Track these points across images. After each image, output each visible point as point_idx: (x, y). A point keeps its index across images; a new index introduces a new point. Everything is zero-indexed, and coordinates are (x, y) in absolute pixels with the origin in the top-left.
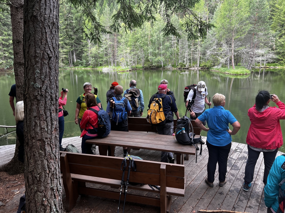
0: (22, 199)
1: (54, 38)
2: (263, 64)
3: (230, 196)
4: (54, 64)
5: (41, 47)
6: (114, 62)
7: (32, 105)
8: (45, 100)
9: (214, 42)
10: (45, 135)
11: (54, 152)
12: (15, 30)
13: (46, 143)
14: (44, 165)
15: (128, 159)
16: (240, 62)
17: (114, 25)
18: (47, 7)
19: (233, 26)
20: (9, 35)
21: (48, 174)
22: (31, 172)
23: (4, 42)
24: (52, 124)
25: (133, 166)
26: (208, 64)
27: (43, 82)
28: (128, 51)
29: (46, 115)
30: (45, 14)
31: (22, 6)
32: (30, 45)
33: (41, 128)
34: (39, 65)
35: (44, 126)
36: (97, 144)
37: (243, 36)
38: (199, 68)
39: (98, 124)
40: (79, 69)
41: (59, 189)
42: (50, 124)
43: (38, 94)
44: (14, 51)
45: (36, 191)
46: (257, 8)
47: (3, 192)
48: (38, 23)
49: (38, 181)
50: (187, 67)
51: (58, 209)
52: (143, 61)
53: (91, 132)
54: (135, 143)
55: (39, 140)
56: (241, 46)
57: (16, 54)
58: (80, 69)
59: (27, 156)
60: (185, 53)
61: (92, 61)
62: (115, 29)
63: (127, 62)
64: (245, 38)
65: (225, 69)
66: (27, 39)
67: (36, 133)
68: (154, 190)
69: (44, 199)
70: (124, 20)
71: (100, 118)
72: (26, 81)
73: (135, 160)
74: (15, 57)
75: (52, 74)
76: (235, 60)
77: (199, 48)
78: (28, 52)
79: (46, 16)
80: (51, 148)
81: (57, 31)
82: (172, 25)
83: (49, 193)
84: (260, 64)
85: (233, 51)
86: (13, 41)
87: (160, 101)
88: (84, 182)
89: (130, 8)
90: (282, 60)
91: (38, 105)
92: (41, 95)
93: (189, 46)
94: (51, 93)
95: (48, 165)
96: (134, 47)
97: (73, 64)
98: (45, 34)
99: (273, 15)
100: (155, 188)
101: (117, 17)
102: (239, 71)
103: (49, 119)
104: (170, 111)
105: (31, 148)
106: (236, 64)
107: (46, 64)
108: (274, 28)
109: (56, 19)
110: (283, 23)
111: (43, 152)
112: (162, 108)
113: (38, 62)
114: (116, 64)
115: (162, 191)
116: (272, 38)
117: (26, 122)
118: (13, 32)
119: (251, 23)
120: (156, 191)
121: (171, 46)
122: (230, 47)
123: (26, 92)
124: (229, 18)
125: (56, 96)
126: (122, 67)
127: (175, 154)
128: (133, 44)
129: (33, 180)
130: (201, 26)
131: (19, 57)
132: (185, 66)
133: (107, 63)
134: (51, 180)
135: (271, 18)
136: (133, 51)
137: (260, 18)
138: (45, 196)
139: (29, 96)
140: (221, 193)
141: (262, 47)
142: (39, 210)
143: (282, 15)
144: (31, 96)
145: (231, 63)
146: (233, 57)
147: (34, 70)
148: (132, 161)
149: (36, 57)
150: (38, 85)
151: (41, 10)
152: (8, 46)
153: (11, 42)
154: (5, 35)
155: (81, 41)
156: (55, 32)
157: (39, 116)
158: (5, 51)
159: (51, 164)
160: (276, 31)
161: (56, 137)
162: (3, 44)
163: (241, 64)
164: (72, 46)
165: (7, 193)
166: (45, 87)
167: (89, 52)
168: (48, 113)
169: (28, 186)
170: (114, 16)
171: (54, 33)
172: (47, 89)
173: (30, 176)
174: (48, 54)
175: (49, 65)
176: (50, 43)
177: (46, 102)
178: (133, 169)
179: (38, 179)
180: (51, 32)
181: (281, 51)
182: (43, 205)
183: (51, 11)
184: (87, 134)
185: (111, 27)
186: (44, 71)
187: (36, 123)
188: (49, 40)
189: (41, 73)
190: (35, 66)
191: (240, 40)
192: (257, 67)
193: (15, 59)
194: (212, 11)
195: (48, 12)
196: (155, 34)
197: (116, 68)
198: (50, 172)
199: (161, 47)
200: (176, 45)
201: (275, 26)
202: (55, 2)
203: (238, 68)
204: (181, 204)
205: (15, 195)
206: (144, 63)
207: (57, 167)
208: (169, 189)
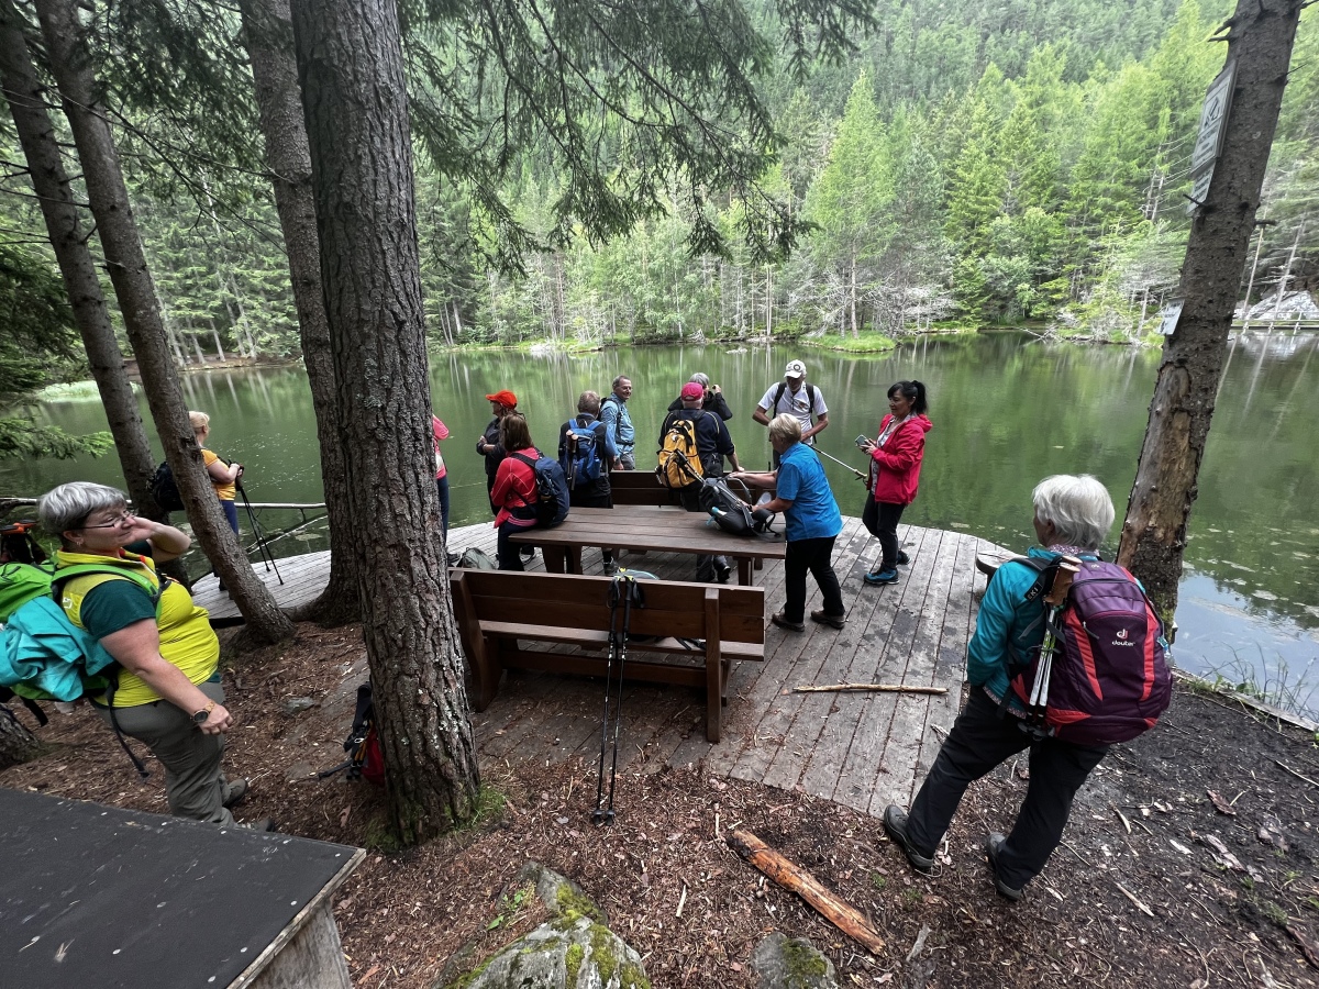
0: (363, 692)
1: (407, 267)
2: (924, 325)
3: (867, 650)
4: (414, 342)
5: (373, 294)
6: (558, 329)
7: (364, 454)
8: (399, 440)
9: (807, 270)
10: (406, 531)
11: (434, 574)
12: (294, 251)
13: (412, 553)
14: (412, 608)
15: (623, 580)
16: (869, 319)
17: (558, 230)
18: (380, 177)
19: (854, 227)
20: (280, 266)
21: (425, 630)
22: (381, 628)
23: (268, 287)
24: (423, 503)
25: (635, 595)
26: (794, 328)
27: (389, 391)
28: (593, 299)
29: (404, 479)
30: (376, 199)
31: (306, 181)
32: (341, 290)
33: (395, 516)
34: (373, 345)
35: (402, 508)
36: (539, 544)
37: (879, 254)
38: (772, 339)
39: (537, 494)
40: (471, 349)
41: (456, 665)
42: (418, 504)
43: (379, 424)
44: (300, 310)
45: (399, 674)
46: (913, 178)
47: (310, 672)
48: (359, 224)
49: (400, 649)
50: (741, 336)
51: (458, 712)
52: (631, 322)
53: (519, 513)
54: (633, 537)
55: (394, 546)
56: (873, 279)
57: (304, 315)
58: (474, 349)
59: (366, 588)
60: (735, 300)
61: (501, 327)
62: (561, 241)
63: (592, 329)
64: (883, 258)
65: (835, 338)
66: (332, 273)
67: (383, 529)
68: (689, 649)
69: (420, 692)
70: (582, 214)
71: (541, 477)
72: (340, 390)
73: (639, 581)
74: (302, 326)
75: (410, 368)
76: (857, 314)
77: (771, 288)
78: (339, 309)
79: (378, 203)
80: (426, 564)
81: (412, 247)
82: (709, 225)
83: (432, 675)
84: (917, 323)
85: (853, 292)
86: (292, 280)
87: (690, 428)
88: (513, 638)
89: (599, 183)
90: (968, 312)
91: (379, 454)
92: (387, 428)
93: (746, 282)
94: (413, 421)
95: (421, 608)
96: (609, 288)
97: (454, 337)
98: (380, 256)
99: (949, 197)
100: (691, 646)
101: (565, 207)
102: (868, 342)
103: (413, 489)
104: (714, 451)
105: (373, 568)
106: (861, 328)
107: (391, 342)
108: (951, 231)
109: (408, 211)
110: (973, 217)
111: (405, 577)
112: (694, 447)
113: (368, 336)
114: (562, 333)
115: (710, 650)
116: (948, 257)
117: (354, 501)
118: (288, 254)
119: (897, 220)
120: (695, 653)
121: (701, 282)
122: (846, 282)
123: (346, 422)
124: (845, 205)
125: (427, 429)
126: (580, 342)
127: (735, 558)
128: (606, 280)
129: (388, 647)
130: (785, 228)
131: (315, 323)
132: (737, 334)
133: (541, 332)
134: (434, 645)
135: (945, 206)
136: (606, 297)
137: (919, 205)
138: (422, 685)
139: (355, 432)
140: (845, 645)
141: (924, 282)
142: (409, 718)
143: (971, 198)
144: (359, 431)
145: (848, 323)
146: (853, 308)
147: (360, 358)
148: (633, 583)
149: (361, 322)
150: (376, 400)
151: (365, 187)
152: (280, 297)
153: (288, 283)
154: (270, 268)
155: (469, 278)
156: (409, 249)
157: (386, 484)
158: (274, 309)
159: (429, 605)
160: (956, 239)
161: (435, 534)
162: (267, 292)
163: (872, 324)
164: (448, 291)
165: (321, 674)
166: (394, 405)
167: (494, 305)
168: (410, 476)
169: (375, 662)
170: (557, 205)
171: (406, 252)
172: (399, 409)
173: (379, 639)
174: (394, 313)
175: (399, 343)
176: (396, 282)
177: (400, 445)
178: (635, 604)
179: (400, 643)
180: (398, 249)
181: (968, 291)
182: (420, 706)
183: (391, 190)
184: (510, 520)
185: (552, 235)
186: (387, 361)
187: (380, 503)
188: (393, 273)
189: (379, 368)
190: (362, 348)
191: (869, 263)
192: (910, 331)
193: (303, 331)
194: (800, 190)
195: (382, 191)
196: (658, 253)
197: (564, 344)
198: (427, 624)
199: (675, 287)
200: (712, 280)
201: (953, 227)
202: (401, 162)
203: (865, 336)
204: (752, 676)
205: (342, 678)
206: (635, 331)
207: (446, 612)
208: (726, 646)
